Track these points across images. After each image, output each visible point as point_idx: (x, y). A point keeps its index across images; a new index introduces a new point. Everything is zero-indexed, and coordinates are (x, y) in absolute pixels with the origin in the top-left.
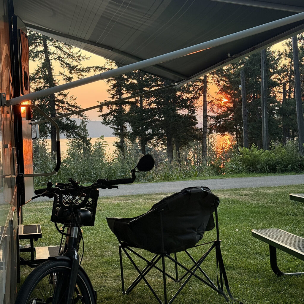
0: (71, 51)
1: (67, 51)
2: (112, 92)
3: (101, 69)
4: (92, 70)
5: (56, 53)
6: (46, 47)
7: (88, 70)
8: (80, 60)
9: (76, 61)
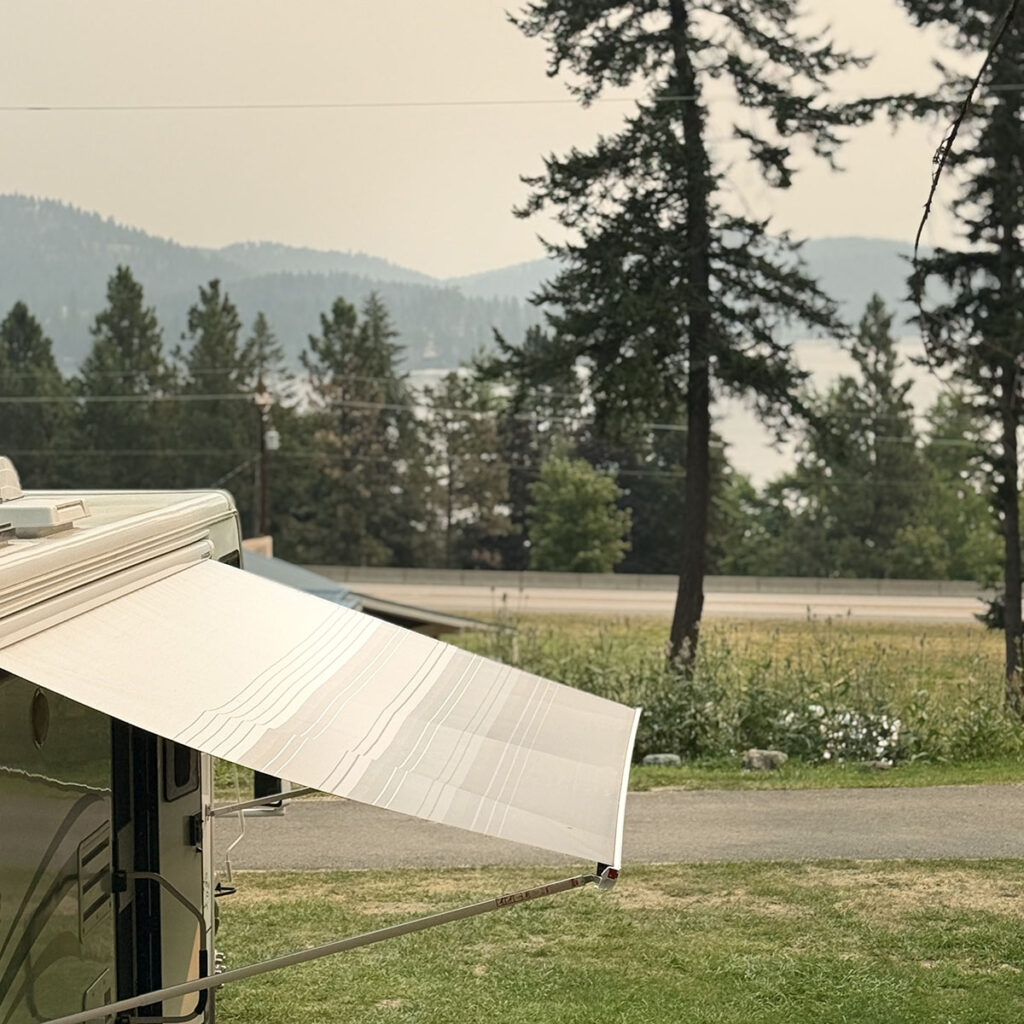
0: (790, 28)
1: (772, 30)
2: (969, 212)
3: (924, 106)
4: (881, 114)
5: (722, 45)
6: (680, 18)
7: (861, 111)
8: (826, 69)
9: (811, 75)
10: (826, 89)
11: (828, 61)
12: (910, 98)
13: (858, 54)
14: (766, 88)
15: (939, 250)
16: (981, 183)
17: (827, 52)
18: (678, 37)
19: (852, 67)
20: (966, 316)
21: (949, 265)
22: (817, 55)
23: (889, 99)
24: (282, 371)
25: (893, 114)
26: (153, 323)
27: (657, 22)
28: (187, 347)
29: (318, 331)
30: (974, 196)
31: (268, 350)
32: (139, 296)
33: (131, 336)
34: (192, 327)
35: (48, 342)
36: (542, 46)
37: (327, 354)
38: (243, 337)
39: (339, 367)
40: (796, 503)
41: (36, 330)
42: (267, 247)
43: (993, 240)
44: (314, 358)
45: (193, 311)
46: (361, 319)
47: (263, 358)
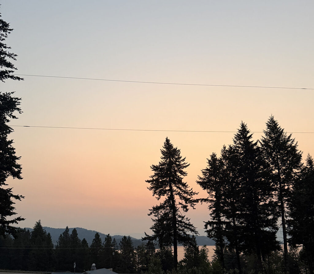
1: (184, 189)
2: (213, 215)
3: (206, 200)
4: (200, 201)
5: (177, 191)
6: (171, 187)
7: (197, 201)
9: (190, 196)
10: (192, 197)
11: (192, 194)
14: (184, 197)
15: (209, 221)
16: (214, 211)
17: (192, 192)
18: (171, 190)
19: (195, 195)
20: (214, 231)
21: (209, 223)
22: (190, 193)
23: (201, 199)
24: (117, 246)
26: (101, 240)
27: (168, 188)
28: (105, 243)
30: (213, 213)
31: (115, 243)
32: (99, 236)
33: (98, 242)
35: (88, 244)
36: (152, 192)
37: (123, 243)
38: (112, 241)
41: (86, 242)
43: (216, 220)
45: (106, 238)
46: (127, 239)
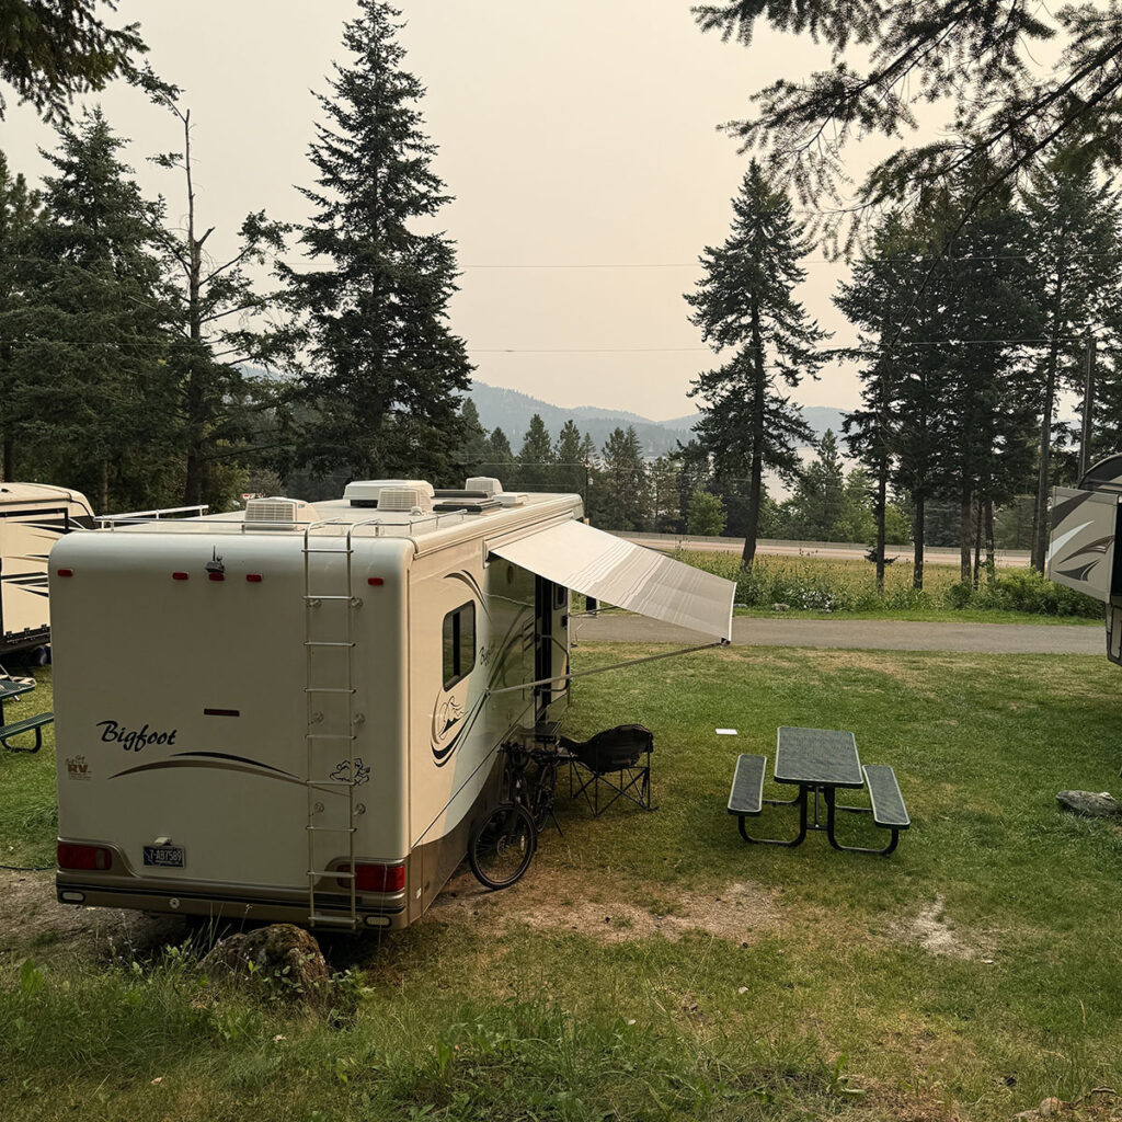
0: (800, 322)
3: (853, 354)
4: (835, 357)
5: (772, 329)
6: (756, 318)
7: (828, 356)
8: (814, 339)
9: (807, 342)
10: (814, 347)
11: (815, 336)
12: (848, 350)
13: (827, 332)
14: (789, 346)
15: (857, 411)
16: (875, 385)
17: (815, 332)
18: (755, 326)
19: (825, 339)
20: (867, 438)
21: (859, 417)
22: (810, 333)
23: (839, 351)
24: (595, 455)
25: (840, 357)
26: (548, 436)
27: (746, 320)
28: (560, 445)
29: (609, 441)
30: (872, 390)
31: (590, 447)
32: (543, 426)
33: (539, 441)
34: (562, 438)
35: (508, 443)
36: (700, 330)
37: (612, 449)
38: (581, 442)
39: (617, 454)
40: (793, 511)
41: (504, 438)
42: (590, 408)
43: (878, 408)
44: (607, 451)
45: (562, 432)
46: (626, 436)
47: (588, 451)
